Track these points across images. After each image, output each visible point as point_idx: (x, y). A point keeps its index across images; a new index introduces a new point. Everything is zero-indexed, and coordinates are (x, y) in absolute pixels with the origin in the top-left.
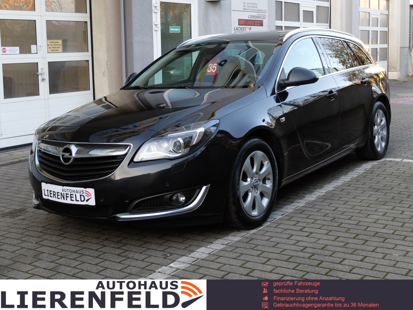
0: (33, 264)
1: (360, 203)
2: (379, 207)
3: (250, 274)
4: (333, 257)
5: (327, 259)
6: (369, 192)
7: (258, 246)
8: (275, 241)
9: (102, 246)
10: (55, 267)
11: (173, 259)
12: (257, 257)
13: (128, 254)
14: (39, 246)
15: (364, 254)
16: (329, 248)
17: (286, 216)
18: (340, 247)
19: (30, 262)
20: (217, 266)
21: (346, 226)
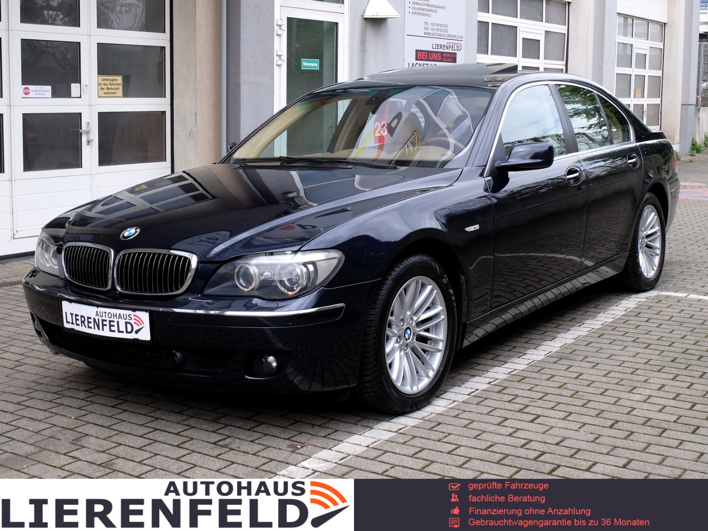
0: (71, 454)
1: (620, 367)
2: (651, 376)
4: (577, 459)
5: (565, 461)
6: (633, 349)
7: (451, 436)
8: (478, 428)
9: (187, 428)
10: (109, 461)
11: (307, 453)
12: (449, 455)
13: (230, 443)
14: (80, 423)
15: (629, 454)
16: (568, 442)
17: (494, 384)
18: (587, 441)
19: (66, 451)
20: (381, 468)
21: (596, 405)
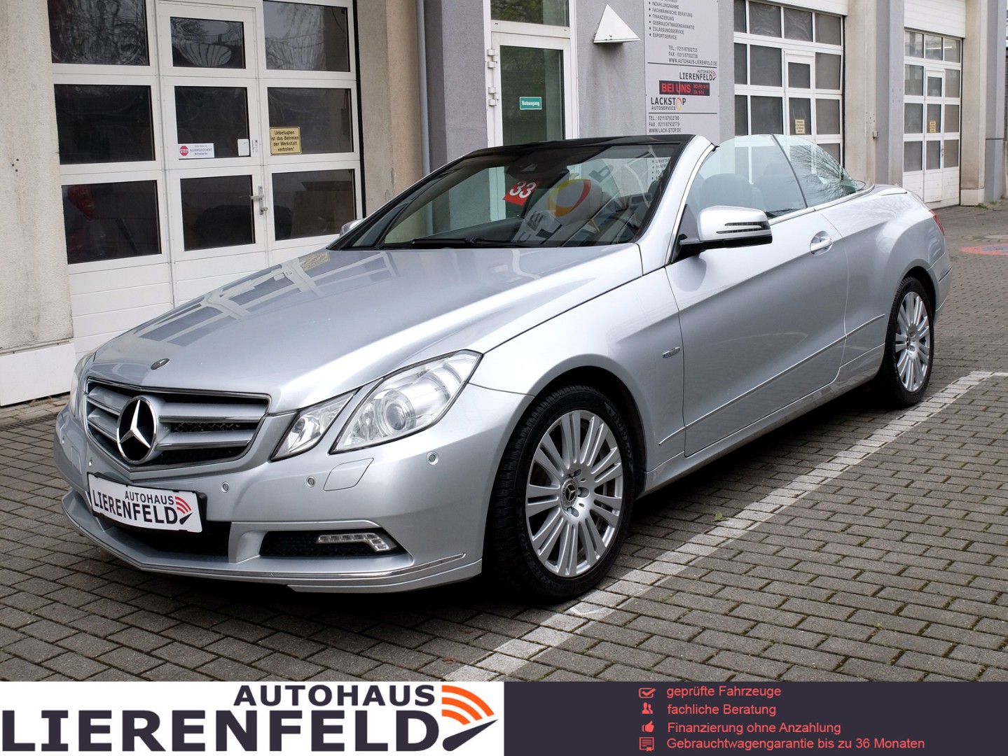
1: (961, 471)
3: (751, 634)
4: (929, 593)
5: (915, 597)
6: (974, 447)
7: (757, 568)
8: (792, 556)
12: (760, 594)
15: (996, 586)
16: (912, 571)
17: (803, 498)
18: (938, 570)
20: (674, 613)
21: (940, 521)
